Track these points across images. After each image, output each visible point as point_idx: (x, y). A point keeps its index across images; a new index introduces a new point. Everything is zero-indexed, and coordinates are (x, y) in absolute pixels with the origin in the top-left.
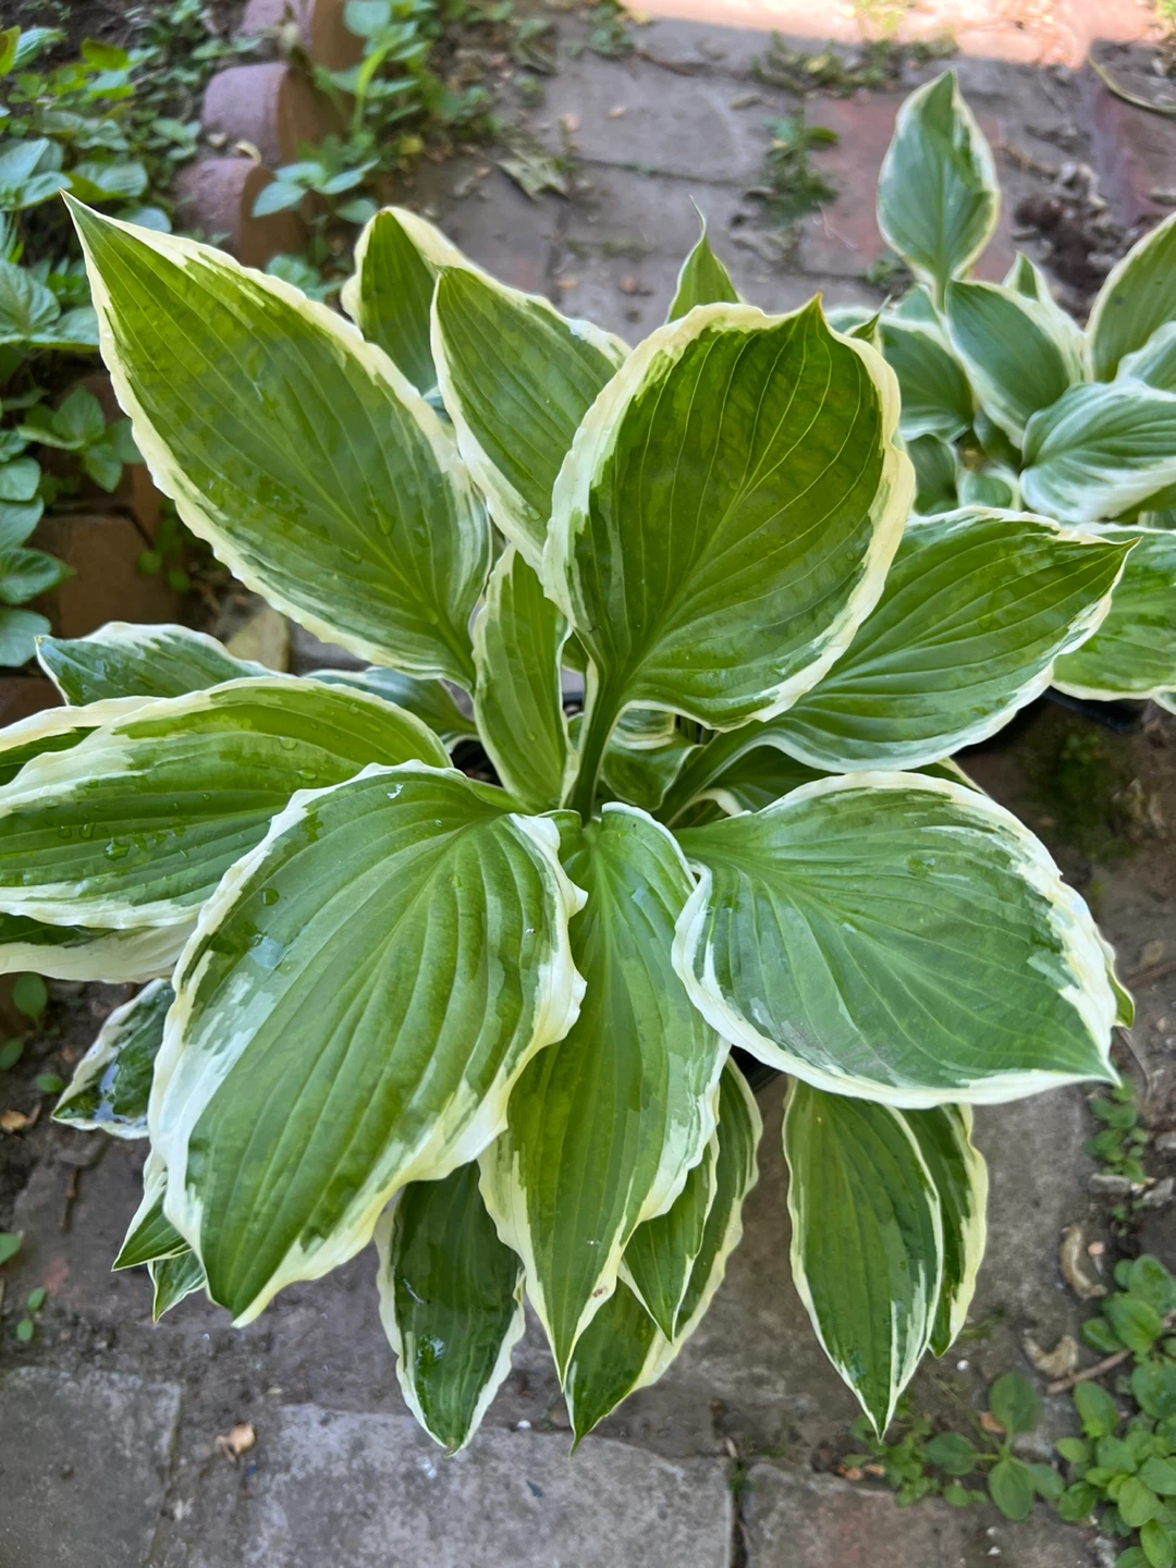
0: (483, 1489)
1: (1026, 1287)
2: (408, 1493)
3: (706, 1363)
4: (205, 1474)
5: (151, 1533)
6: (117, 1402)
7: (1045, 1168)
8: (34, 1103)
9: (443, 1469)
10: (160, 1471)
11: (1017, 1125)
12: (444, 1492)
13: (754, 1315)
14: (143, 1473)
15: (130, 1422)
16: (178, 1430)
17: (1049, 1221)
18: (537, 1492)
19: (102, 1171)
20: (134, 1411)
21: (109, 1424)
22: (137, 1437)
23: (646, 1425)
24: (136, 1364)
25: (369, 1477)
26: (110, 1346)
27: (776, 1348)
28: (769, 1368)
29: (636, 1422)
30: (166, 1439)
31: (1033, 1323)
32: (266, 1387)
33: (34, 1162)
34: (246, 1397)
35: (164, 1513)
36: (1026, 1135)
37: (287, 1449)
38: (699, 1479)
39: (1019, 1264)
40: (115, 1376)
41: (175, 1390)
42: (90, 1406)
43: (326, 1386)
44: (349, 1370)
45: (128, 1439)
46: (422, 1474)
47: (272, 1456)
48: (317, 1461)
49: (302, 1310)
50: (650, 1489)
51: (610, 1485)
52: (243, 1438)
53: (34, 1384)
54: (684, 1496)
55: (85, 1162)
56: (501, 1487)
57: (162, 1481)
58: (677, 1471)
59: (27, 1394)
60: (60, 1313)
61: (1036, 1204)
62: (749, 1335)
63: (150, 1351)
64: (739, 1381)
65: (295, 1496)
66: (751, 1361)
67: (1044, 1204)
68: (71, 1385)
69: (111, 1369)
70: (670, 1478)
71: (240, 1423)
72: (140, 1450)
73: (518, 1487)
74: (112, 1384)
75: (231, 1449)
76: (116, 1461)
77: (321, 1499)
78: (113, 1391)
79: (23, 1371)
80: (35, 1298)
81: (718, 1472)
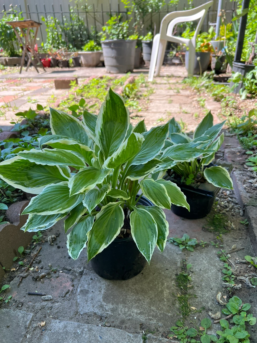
0: (90, 336)
1: (209, 304)
2: (74, 336)
3: (139, 316)
4: (34, 330)
5: (22, 339)
6: (21, 315)
7: (214, 283)
8: (18, 266)
9: (82, 332)
10: (26, 328)
11: (207, 276)
12: (82, 336)
13: (150, 308)
14: (22, 328)
15: (22, 319)
16: (31, 321)
17: (214, 292)
18: (101, 337)
19: (27, 279)
20: (23, 317)
21: (18, 319)
22: (23, 322)
23: (126, 327)
24: (26, 309)
25: (67, 333)
26: (21, 306)
27: (154, 314)
28: (153, 317)
29: (124, 326)
30: (28, 322)
31: (211, 310)
32: (49, 315)
33: (15, 277)
34: (45, 317)
35: (25, 336)
36: (209, 277)
37: (51, 327)
38: (136, 337)
39: (208, 299)
40: (21, 311)
41: (32, 314)
42: (15, 316)
43: (61, 316)
44: (66, 314)
45: (21, 322)
46: (78, 333)
47: (48, 328)
48: (57, 329)
49: (59, 303)
50: (125, 338)
51: (117, 337)
52: (43, 324)
53: (6, 311)
54: (132, 340)
55: (24, 276)
56: (94, 336)
57: (26, 330)
58: (131, 335)
59: (4, 313)
60: (14, 300)
61: (212, 289)
62: (149, 311)
63: (28, 308)
64: (146, 319)
65: (51, 335)
66: (149, 316)
67: (213, 289)
68: (13, 312)
69: (21, 310)
70: (130, 337)
71: (43, 321)
72: (23, 324)
73: (97, 336)
74: (20, 312)
75: (40, 326)
76: (18, 326)
77: (56, 336)
78: (20, 313)
79: (5, 309)
80: (10, 297)
81: (140, 336)
